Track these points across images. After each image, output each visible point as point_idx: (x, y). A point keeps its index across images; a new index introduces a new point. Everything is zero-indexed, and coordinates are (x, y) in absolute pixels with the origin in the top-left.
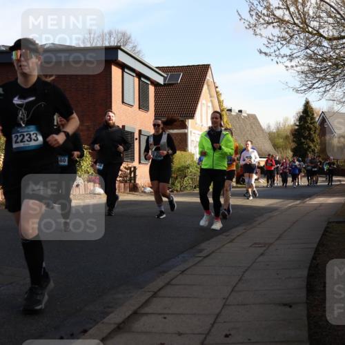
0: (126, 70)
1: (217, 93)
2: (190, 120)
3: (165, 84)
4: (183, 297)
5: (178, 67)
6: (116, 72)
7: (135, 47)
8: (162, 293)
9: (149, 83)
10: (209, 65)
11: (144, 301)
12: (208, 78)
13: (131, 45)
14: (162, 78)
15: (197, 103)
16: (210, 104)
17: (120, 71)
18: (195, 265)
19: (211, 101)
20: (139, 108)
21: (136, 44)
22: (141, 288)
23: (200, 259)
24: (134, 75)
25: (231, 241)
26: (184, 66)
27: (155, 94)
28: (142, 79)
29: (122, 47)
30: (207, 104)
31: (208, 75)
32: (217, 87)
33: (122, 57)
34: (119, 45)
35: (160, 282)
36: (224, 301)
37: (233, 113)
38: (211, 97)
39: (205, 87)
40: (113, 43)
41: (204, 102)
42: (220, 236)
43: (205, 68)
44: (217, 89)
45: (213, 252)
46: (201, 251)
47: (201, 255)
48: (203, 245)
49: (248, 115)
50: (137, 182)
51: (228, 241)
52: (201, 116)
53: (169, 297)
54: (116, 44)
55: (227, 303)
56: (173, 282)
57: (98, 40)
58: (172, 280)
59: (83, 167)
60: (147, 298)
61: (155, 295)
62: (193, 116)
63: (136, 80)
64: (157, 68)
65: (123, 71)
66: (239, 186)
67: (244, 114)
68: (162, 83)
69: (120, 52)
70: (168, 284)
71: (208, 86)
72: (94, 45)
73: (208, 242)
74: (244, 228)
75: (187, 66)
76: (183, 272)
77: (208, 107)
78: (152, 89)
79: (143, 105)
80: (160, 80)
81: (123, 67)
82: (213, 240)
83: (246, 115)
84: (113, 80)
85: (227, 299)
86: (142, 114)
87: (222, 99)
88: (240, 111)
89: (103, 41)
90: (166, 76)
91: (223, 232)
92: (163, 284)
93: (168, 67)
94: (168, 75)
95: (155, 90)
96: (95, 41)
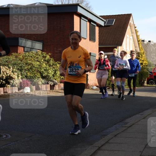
0: (82, 18)
1: (136, 30)
2: (119, 47)
3: (105, 26)
4: (116, 151)
5: (113, 15)
6: (76, 19)
7: (88, 4)
8: (103, 148)
9: (96, 25)
10: (131, 14)
11: (93, 152)
12: (130, 22)
13: (85, 3)
14: (103, 22)
15: (124, 37)
16: (131, 37)
17: (79, 18)
18: (123, 131)
19: (132, 35)
20: (90, 40)
21: (88, 3)
22: (91, 145)
23: (126, 128)
24: (87, 20)
25: (144, 118)
26: (116, 15)
27: (99, 32)
28: (92, 23)
29: (80, 4)
30: (130, 37)
31: (130, 20)
32: (136, 27)
33: (80, 10)
34: (78, 3)
35: (102, 142)
36: (141, 153)
37: (145, 43)
38: (132, 33)
39: (129, 27)
40: (75, 2)
41: (128, 36)
42: (137, 115)
43: (129, 16)
44: (136, 29)
45: (133, 124)
46: (126, 123)
47: (126, 126)
48: (128, 120)
49: (154, 43)
50: (88, 83)
51: (143, 118)
52: (126, 44)
53: (108, 150)
54: (76, 3)
55: (142, 155)
56: (110, 142)
57: (66, 1)
58: (109, 140)
59: (57, 74)
60: (94, 150)
61: (99, 149)
62: (122, 45)
63: (88, 23)
64: (100, 16)
65: (80, 18)
66: (149, 85)
67: (151, 43)
68: (103, 25)
69: (79, 7)
70: (107, 142)
71: (130, 26)
72: (63, 3)
73: (130, 118)
74: (152, 110)
75: (118, 15)
76: (116, 135)
77: (130, 39)
78: (97, 29)
79: (92, 38)
80: (102, 24)
81: (80, 16)
82: (133, 117)
83: (153, 43)
84: (75, 24)
85: (142, 152)
86: (91, 43)
87: (138, 34)
88: (150, 41)
89: (69, 1)
90: (105, 21)
91: (139, 113)
92: (104, 143)
93: (107, 16)
94: (107, 20)
95: (99, 29)
96: (64, 1)
